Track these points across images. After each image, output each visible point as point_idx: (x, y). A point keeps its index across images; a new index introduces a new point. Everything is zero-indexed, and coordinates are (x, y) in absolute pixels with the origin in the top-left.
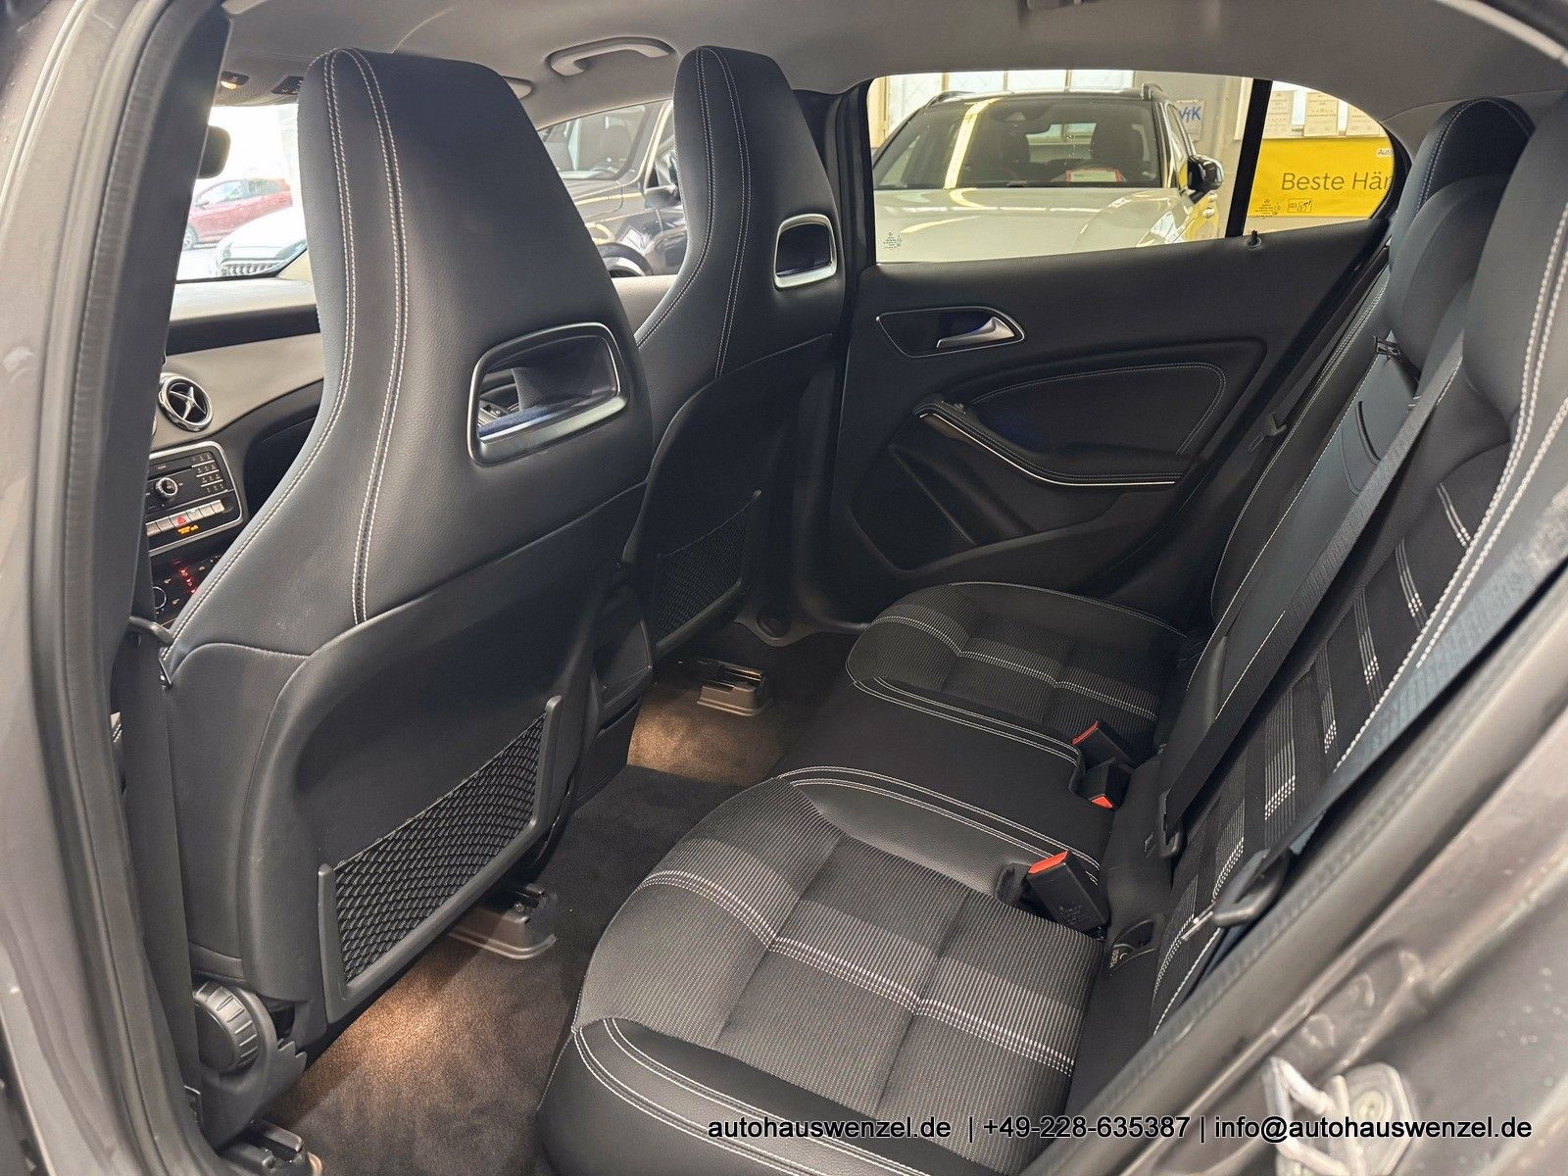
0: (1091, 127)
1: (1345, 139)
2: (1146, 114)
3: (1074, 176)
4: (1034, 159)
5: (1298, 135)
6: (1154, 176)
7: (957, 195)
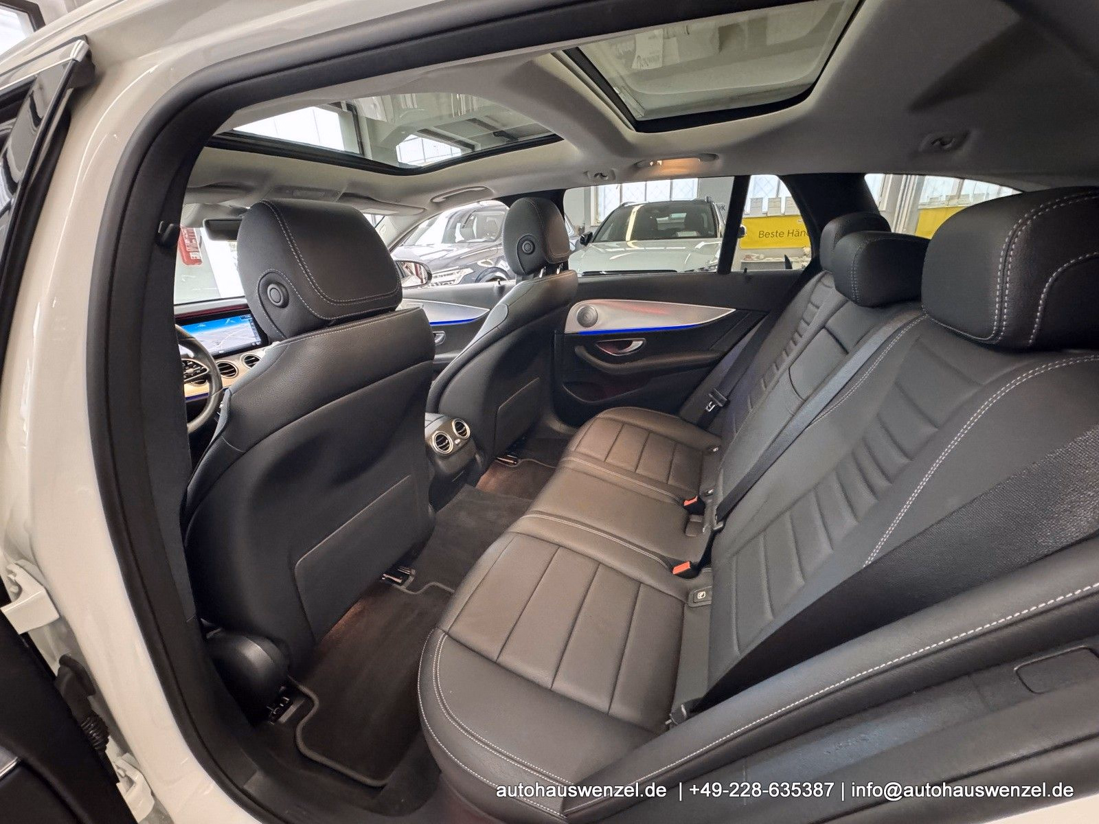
0: (684, 215)
1: (785, 216)
2: (708, 208)
3: (680, 234)
4: (660, 228)
5: (765, 215)
6: (713, 233)
7: (630, 244)
